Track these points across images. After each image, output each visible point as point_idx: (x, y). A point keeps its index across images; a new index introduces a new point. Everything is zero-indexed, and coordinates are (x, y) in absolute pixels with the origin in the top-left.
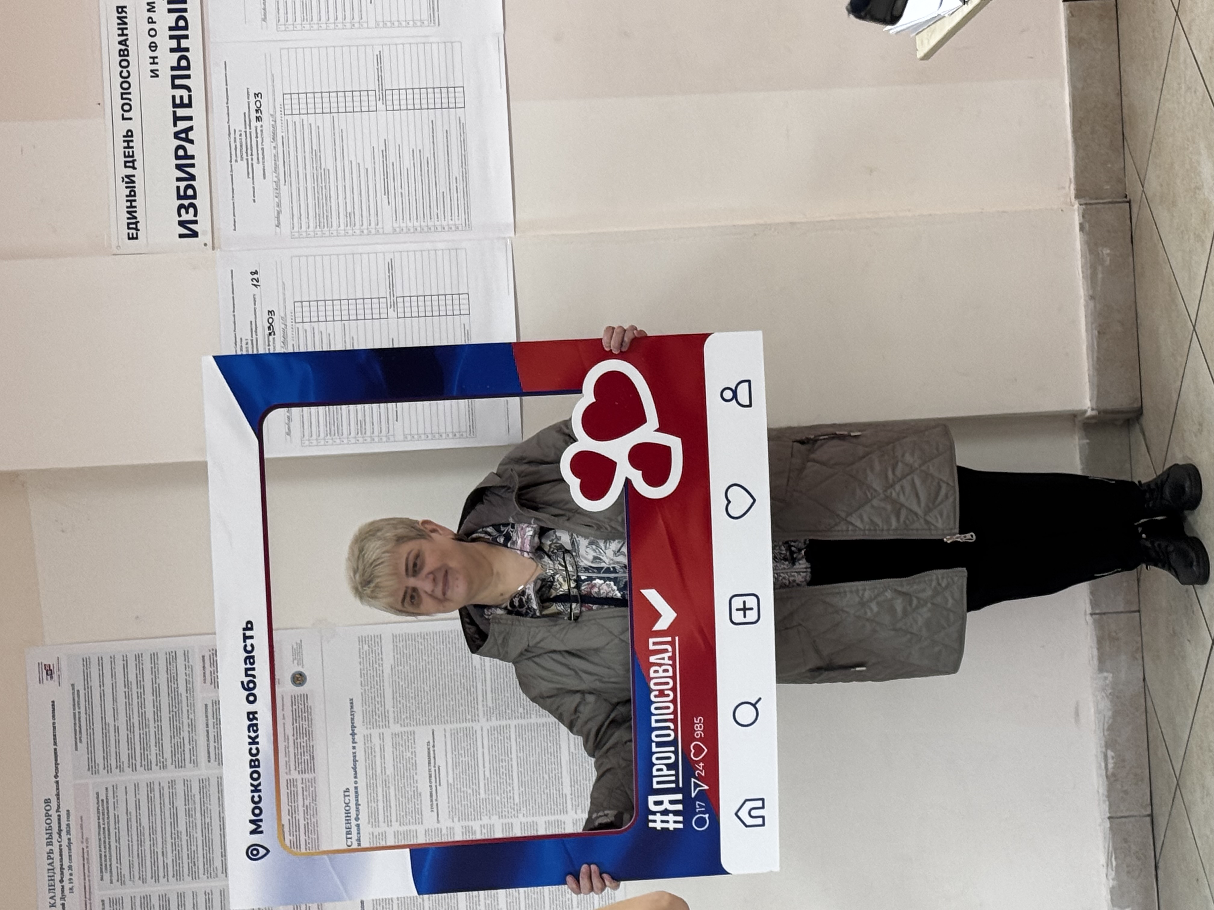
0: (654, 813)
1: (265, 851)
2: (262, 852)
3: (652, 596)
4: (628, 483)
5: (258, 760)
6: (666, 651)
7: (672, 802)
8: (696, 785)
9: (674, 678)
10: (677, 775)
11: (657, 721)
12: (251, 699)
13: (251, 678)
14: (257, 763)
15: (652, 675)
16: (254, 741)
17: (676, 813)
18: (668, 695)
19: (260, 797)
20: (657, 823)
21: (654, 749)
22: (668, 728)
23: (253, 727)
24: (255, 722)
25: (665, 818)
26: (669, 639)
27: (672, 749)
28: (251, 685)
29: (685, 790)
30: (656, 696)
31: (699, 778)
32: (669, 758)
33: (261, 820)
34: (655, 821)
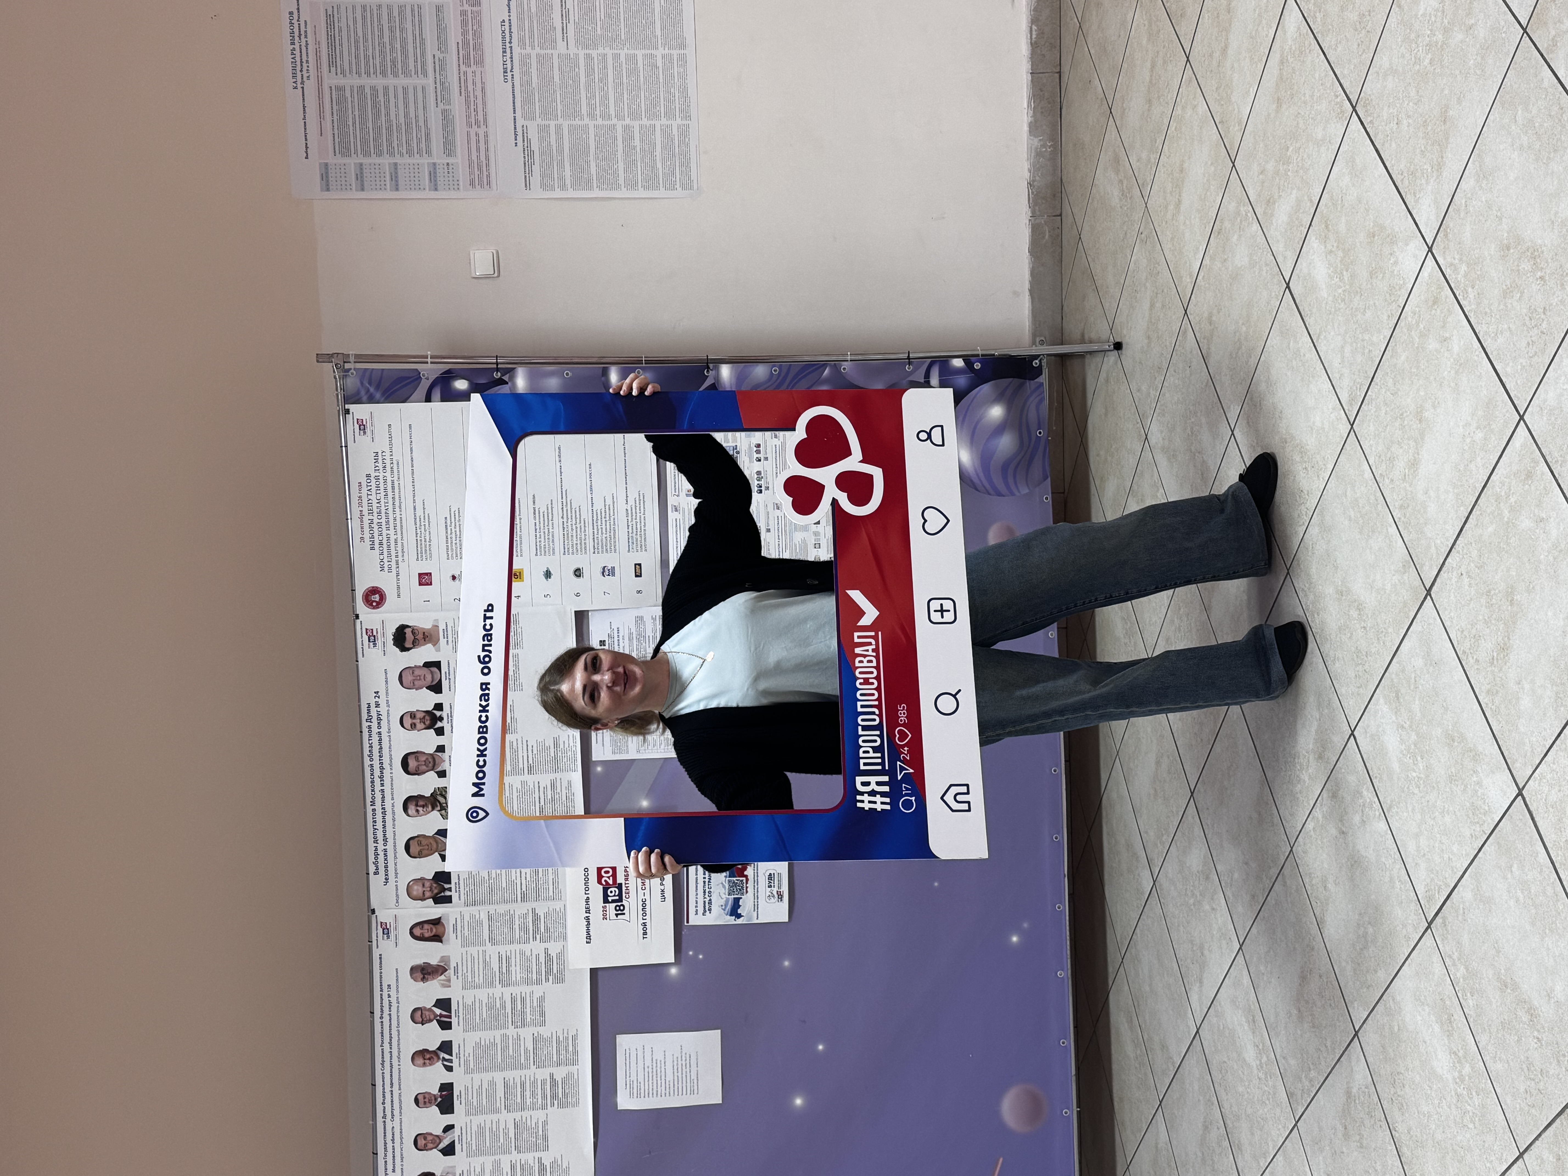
0: (862, 794)
1: (484, 814)
2: (482, 814)
3: (856, 596)
4: (835, 503)
5: (486, 727)
6: (870, 644)
7: (879, 784)
8: (902, 769)
9: (877, 668)
10: (883, 758)
11: (862, 706)
12: (486, 670)
13: (487, 653)
14: (485, 730)
15: (857, 664)
16: (484, 709)
17: (883, 794)
18: (872, 684)
19: (484, 761)
20: (865, 803)
21: (860, 732)
22: (873, 713)
23: (485, 697)
24: (487, 692)
25: (872, 799)
26: (873, 634)
27: (878, 733)
28: (487, 659)
29: (892, 773)
30: (861, 684)
31: (904, 761)
32: (875, 741)
33: (484, 784)
34: (863, 801)
